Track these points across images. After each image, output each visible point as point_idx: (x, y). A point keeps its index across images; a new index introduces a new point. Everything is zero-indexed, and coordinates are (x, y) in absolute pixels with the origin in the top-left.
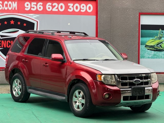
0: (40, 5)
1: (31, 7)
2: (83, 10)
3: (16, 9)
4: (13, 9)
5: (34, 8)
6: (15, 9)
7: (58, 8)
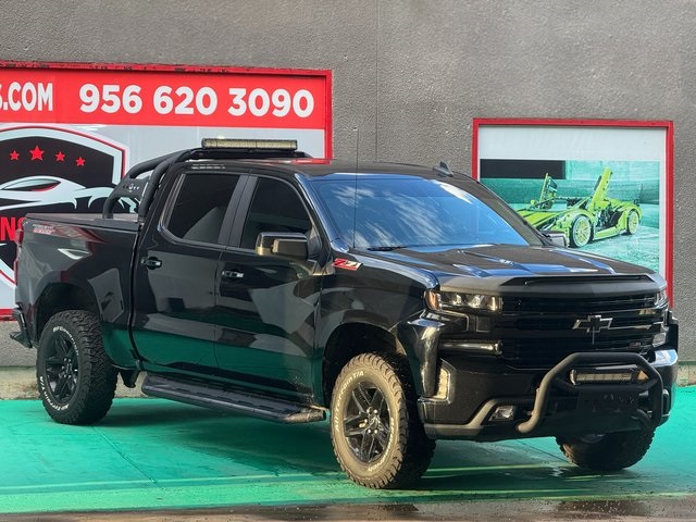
0: (133, 93)
1: (102, 102)
2: (281, 109)
3: (51, 108)
4: (40, 108)
5: (110, 103)
6: (45, 106)
7: (193, 104)
